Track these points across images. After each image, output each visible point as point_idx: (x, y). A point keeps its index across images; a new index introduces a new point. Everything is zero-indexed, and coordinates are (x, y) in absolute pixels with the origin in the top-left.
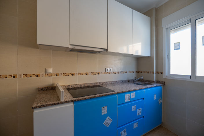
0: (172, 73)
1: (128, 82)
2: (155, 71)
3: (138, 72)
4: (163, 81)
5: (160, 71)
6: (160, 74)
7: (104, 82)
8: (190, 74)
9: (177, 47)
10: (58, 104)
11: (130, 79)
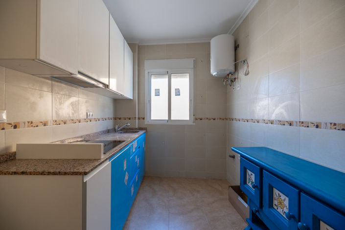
0: (152, 118)
1: (108, 132)
2: (137, 117)
3: (115, 119)
4: (146, 127)
5: (141, 116)
6: (142, 120)
7: (87, 135)
8: (167, 119)
9: (157, 93)
10: (101, 163)
11: (109, 128)
